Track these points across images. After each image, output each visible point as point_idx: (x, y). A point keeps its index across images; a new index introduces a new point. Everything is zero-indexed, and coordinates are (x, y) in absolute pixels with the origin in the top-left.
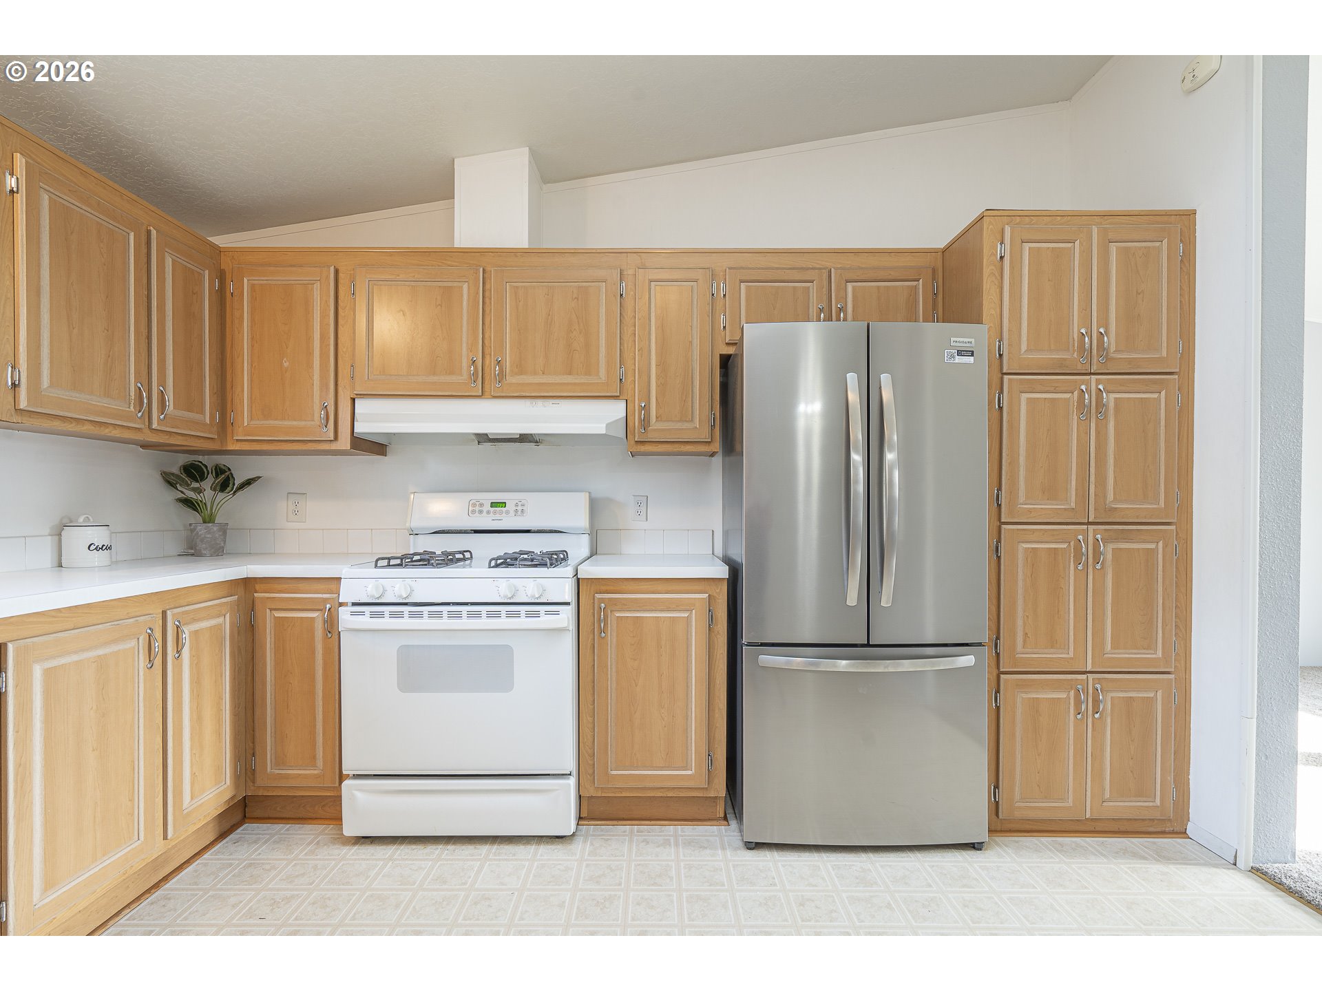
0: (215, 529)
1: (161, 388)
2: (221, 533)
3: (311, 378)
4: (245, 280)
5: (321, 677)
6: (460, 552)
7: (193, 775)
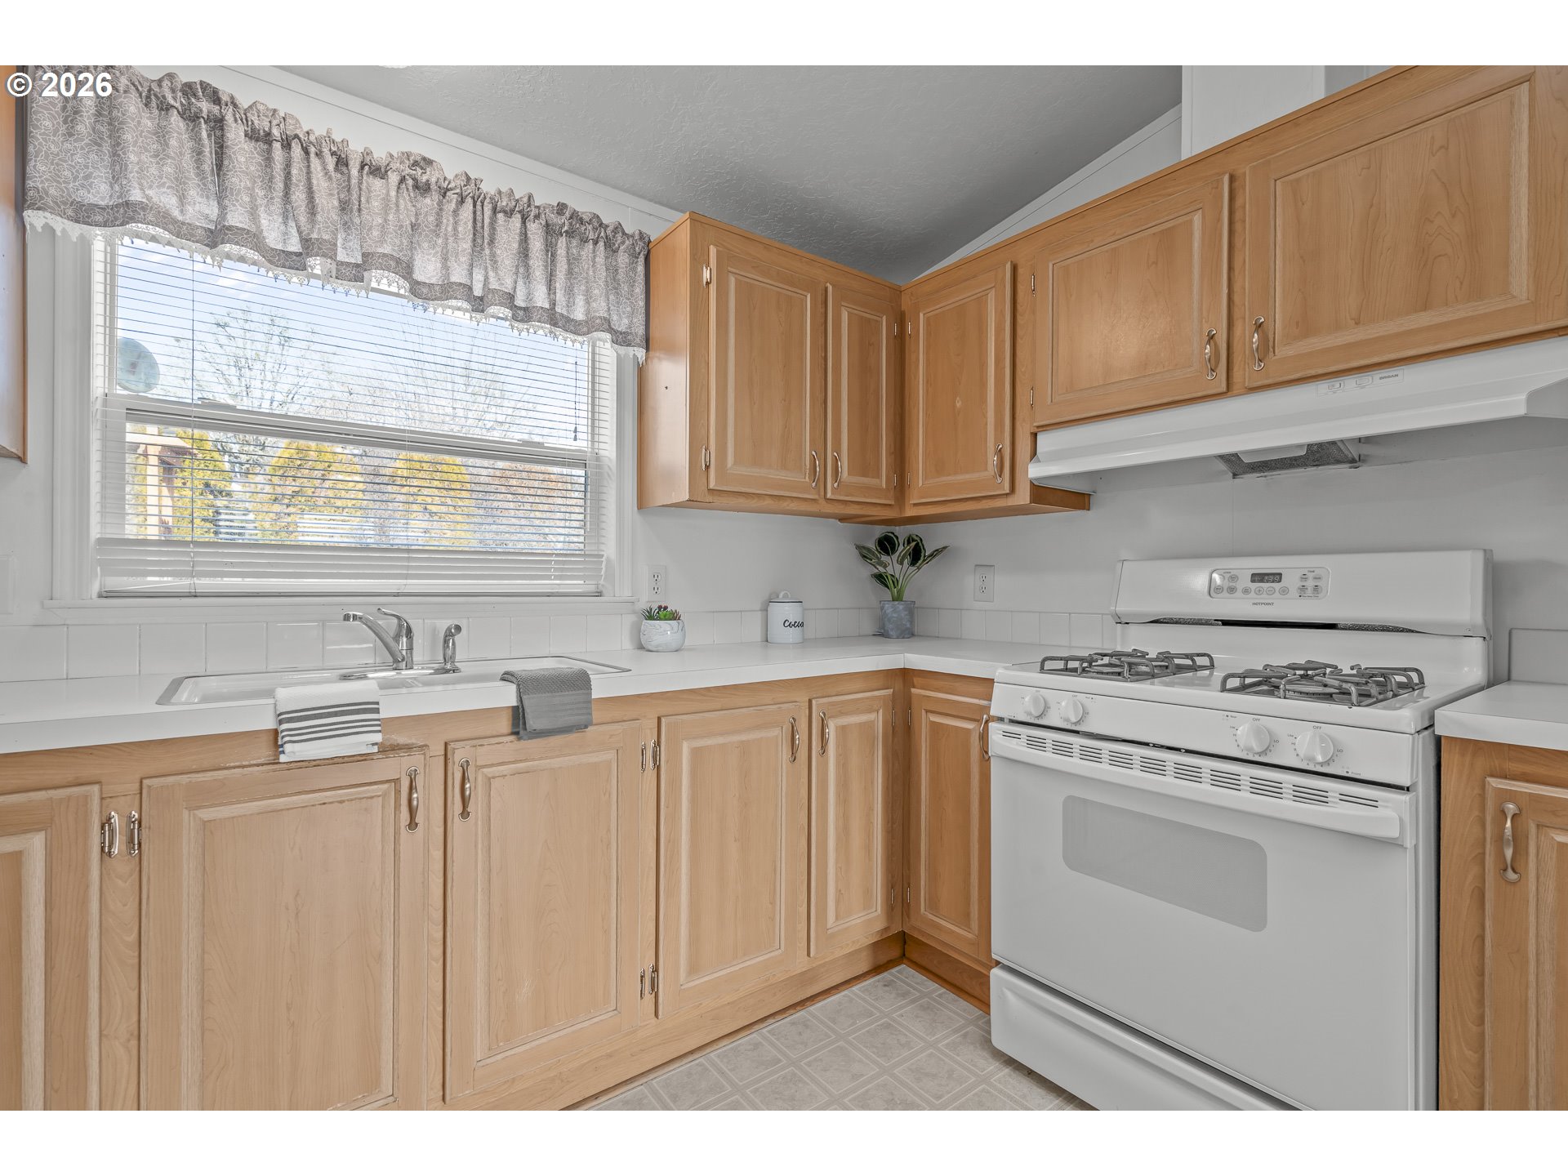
0: (901, 607)
1: (835, 454)
2: (906, 613)
3: (985, 416)
4: (921, 315)
5: (977, 810)
6: (1187, 656)
7: (839, 892)
